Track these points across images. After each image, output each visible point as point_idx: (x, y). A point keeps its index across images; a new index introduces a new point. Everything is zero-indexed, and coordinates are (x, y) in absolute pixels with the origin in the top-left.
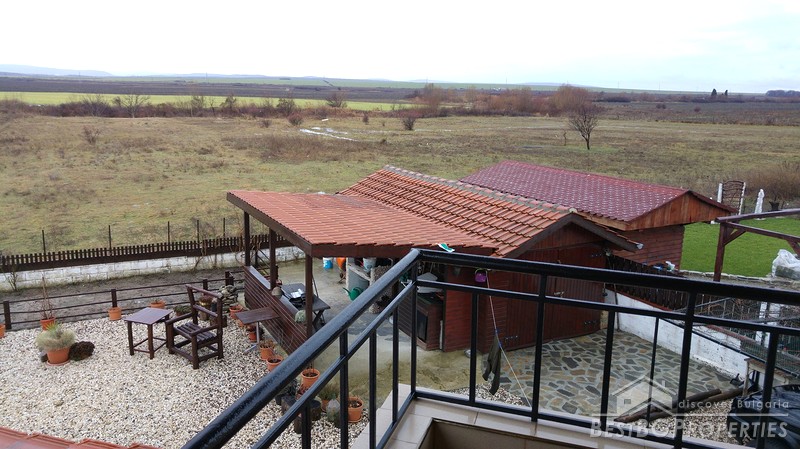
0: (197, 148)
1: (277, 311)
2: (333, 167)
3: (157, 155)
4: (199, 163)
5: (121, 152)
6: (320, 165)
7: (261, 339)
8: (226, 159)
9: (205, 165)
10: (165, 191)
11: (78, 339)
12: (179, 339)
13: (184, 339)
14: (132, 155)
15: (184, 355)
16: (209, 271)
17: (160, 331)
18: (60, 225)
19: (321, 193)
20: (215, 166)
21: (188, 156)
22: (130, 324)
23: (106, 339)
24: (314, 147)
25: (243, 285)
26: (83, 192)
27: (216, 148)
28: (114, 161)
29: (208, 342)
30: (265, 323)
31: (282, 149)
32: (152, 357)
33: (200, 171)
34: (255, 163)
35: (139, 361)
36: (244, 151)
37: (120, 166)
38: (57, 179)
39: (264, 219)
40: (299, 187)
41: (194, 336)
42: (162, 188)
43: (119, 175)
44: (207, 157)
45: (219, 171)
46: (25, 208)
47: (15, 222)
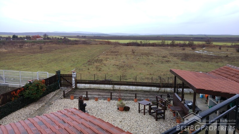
0: (162, 56)
1: (183, 108)
2: (206, 64)
3: (150, 57)
4: (162, 60)
5: (141, 56)
6: (201, 63)
7: (177, 116)
8: (170, 59)
9: (164, 61)
10: (152, 68)
11: (126, 105)
12: (152, 111)
13: (154, 111)
14: (144, 57)
15: (153, 116)
16: (163, 92)
17: (147, 107)
18: (124, 74)
19: (201, 72)
20: (167, 61)
21: (159, 58)
22: (139, 104)
23: (133, 107)
24: (199, 57)
25: (173, 98)
26: (130, 66)
27: (167, 56)
28: (139, 58)
29: (161, 114)
30: (179, 111)
31: (188, 57)
32: (144, 115)
33: (162, 63)
34: (179, 61)
35: (141, 115)
36: (176, 57)
37: (140, 60)
38: (125, 62)
39: (181, 78)
40: (193, 70)
41: (157, 111)
42: (151, 67)
43: (140, 62)
44: (165, 59)
45: (168, 63)
46: (117, 69)
47: (114, 72)
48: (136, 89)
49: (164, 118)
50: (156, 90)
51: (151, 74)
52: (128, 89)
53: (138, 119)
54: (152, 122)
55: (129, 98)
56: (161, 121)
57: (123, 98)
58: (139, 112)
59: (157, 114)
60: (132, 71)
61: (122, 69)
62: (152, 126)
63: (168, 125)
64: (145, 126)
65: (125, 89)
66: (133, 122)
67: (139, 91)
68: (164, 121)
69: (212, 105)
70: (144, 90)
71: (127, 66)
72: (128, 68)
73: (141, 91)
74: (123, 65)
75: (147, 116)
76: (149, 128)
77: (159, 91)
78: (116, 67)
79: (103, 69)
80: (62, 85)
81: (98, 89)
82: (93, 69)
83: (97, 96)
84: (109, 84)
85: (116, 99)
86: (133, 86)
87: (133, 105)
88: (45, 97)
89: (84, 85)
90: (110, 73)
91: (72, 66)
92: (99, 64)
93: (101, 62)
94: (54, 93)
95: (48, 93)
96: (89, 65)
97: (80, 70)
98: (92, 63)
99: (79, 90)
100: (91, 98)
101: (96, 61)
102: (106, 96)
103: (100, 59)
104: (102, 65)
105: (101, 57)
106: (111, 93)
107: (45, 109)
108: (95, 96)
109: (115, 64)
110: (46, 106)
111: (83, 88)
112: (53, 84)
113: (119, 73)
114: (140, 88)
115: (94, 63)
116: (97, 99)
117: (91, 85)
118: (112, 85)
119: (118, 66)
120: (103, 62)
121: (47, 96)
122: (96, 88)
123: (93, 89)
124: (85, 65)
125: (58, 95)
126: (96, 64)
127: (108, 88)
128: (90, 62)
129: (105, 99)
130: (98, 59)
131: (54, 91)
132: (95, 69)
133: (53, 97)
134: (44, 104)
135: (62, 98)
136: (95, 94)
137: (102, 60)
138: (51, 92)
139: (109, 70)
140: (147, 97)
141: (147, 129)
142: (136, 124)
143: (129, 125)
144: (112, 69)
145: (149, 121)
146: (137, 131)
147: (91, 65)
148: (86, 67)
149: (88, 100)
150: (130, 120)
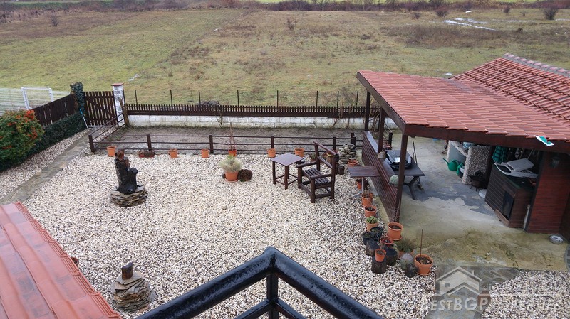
0: (361, 35)
3: (332, 39)
4: (359, 46)
5: (308, 36)
6: (453, 50)
8: (379, 44)
9: (363, 47)
10: (331, 66)
14: (315, 39)
15: (306, 190)
16: (343, 130)
18: (259, 86)
19: (448, 74)
20: (370, 49)
21: (353, 40)
22: (274, 163)
26: (278, 64)
27: (374, 35)
28: (302, 43)
29: (326, 185)
31: (425, 37)
32: (286, 188)
33: (359, 52)
34: (401, 47)
36: (394, 38)
37: (305, 47)
38: (265, 54)
39: (378, 97)
40: (431, 68)
42: (329, 64)
43: (303, 53)
44: (367, 41)
45: (372, 53)
46: (243, 73)
47: (235, 82)
48: (277, 125)
49: (331, 195)
50: (326, 125)
51: (325, 84)
52: (258, 126)
53: (268, 201)
54: (302, 206)
55: (257, 148)
56: (324, 203)
57: (242, 147)
58: (275, 183)
59: (315, 187)
60: (281, 76)
61: (257, 73)
62: (299, 216)
63: (341, 212)
64: (282, 217)
65: (252, 126)
66: (256, 207)
67: (285, 128)
68: (332, 203)
69: (456, 158)
70: (297, 125)
71: (269, 63)
72: (272, 70)
73: (291, 128)
74: (261, 62)
75: (294, 190)
76: (292, 222)
77: (335, 127)
78: (243, 67)
79: (208, 72)
80: (92, 120)
81: (182, 127)
82: (181, 76)
83: (177, 147)
84: (211, 114)
85: (223, 152)
86: (271, 118)
87: (259, 166)
88: (45, 153)
89: (147, 117)
90: (225, 85)
91: (129, 68)
92: (199, 61)
93: (205, 54)
94: (70, 141)
95: (52, 143)
96: (174, 63)
97: (148, 77)
98: (182, 60)
99: (134, 132)
100: (161, 152)
101: (193, 53)
102: (199, 146)
103: (204, 46)
104: (205, 64)
105: (206, 43)
106: (211, 138)
107: (40, 185)
108: (173, 146)
109: (240, 61)
110: (44, 175)
111: (145, 125)
112: (65, 119)
113: (246, 85)
114: (287, 121)
115: (186, 58)
116: (173, 154)
117: (164, 117)
118: (218, 117)
119: (247, 64)
120: (211, 55)
121: (50, 149)
122: (178, 124)
123: (171, 126)
124: (163, 65)
125: (80, 146)
126: (191, 61)
127: (208, 125)
128: (176, 57)
129: (196, 151)
130: (198, 47)
131: (71, 135)
132: (188, 74)
133: (65, 151)
134: (38, 170)
135: (86, 154)
136: (173, 141)
137: (208, 50)
138: (60, 139)
139: (221, 77)
140: (302, 143)
141: (286, 226)
142: (260, 212)
143: (243, 215)
144: (230, 73)
145: (296, 203)
146: (260, 232)
147: (179, 63)
148: (164, 68)
149: (153, 156)
150: (248, 202)
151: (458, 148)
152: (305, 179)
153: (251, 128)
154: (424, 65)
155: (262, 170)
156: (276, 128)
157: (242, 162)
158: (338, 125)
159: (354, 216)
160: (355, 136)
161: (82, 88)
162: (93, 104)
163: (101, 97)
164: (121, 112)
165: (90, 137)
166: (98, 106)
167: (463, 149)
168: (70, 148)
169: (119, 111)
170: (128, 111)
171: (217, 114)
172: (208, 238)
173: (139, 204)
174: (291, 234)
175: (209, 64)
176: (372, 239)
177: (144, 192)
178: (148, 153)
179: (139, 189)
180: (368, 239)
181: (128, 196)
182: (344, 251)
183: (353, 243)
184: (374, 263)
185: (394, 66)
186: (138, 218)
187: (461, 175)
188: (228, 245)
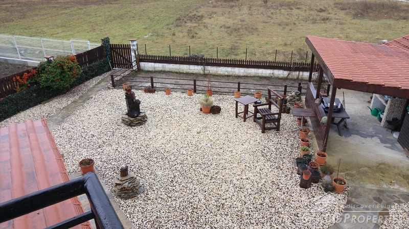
0: (318, 8)
2: (401, 24)
3: (295, 12)
4: (315, 17)
5: (277, 9)
6: (392, 22)
8: (331, 16)
9: (318, 18)
10: (292, 32)
11: (215, 104)
14: (282, 10)
15: (259, 124)
20: (323, 20)
21: (311, 12)
22: (237, 102)
26: (252, 28)
27: (329, 9)
28: (272, 13)
31: (369, 11)
32: (245, 121)
33: (314, 22)
34: (349, 19)
36: (344, 11)
37: (274, 16)
38: (243, 21)
41: (264, 116)
42: (291, 30)
44: (321, 14)
46: (226, 35)
47: (219, 41)
48: (245, 74)
49: (277, 128)
50: (281, 76)
51: (286, 45)
52: (231, 74)
53: (230, 130)
54: (254, 135)
55: (227, 91)
56: (271, 134)
57: (217, 90)
58: (237, 117)
59: (265, 122)
60: (253, 38)
61: (235, 34)
62: (251, 142)
63: (283, 141)
64: (239, 141)
65: (226, 74)
66: (221, 133)
67: (251, 77)
68: (278, 134)
69: (378, 106)
70: (260, 75)
71: (246, 28)
72: (247, 33)
73: (254, 76)
74: (240, 26)
75: (250, 123)
76: (245, 146)
77: (288, 77)
78: (226, 30)
79: (200, 33)
80: (115, 64)
81: (177, 73)
82: (181, 35)
83: (171, 86)
84: (197, 64)
85: (203, 92)
86: (241, 69)
87: (227, 103)
88: (82, 86)
89: (153, 64)
90: (212, 43)
91: (146, 28)
92: (195, 25)
93: (200, 20)
94: (100, 78)
95: (87, 79)
96: (177, 26)
97: (158, 35)
98: (183, 24)
99: (143, 75)
100: (160, 89)
101: (191, 19)
102: (187, 87)
103: (200, 14)
104: (199, 27)
105: (202, 11)
106: (195, 81)
107: (77, 108)
108: (169, 86)
109: (224, 25)
110: (80, 101)
111: (151, 70)
112: (97, 63)
113: (227, 43)
114: (253, 71)
115: (186, 22)
116: (168, 91)
117: (165, 64)
118: (202, 67)
119: (229, 28)
120: (204, 21)
121: (86, 83)
122: (174, 70)
123: (169, 72)
124: (170, 27)
125: (105, 82)
126: (189, 24)
127: (195, 72)
128: (179, 22)
129: (184, 90)
130: (195, 15)
131: (100, 74)
132: (186, 34)
133: (95, 85)
134: (77, 97)
135: (109, 88)
136: (169, 82)
137: (202, 17)
138: (93, 76)
139: (210, 37)
140: (262, 88)
141: (241, 148)
142: (224, 136)
143: (211, 138)
144: (216, 34)
145: (251, 132)
146: (221, 151)
147: (181, 26)
148: (170, 29)
149: (154, 92)
150: (215, 129)
151: (380, 99)
152: (259, 115)
153: (226, 76)
154: (365, 33)
155: (229, 106)
156: (244, 76)
157: (215, 100)
158: (290, 77)
159: (292, 145)
160: (302, 85)
161: (109, 42)
162: (117, 53)
163: (122, 48)
164: (135, 59)
165: (112, 76)
166: (119, 54)
167: (384, 99)
168: (99, 83)
169: (133, 59)
170: (140, 59)
171: (201, 64)
172: (185, 153)
173: (141, 125)
174: (244, 154)
175: (202, 27)
176: (303, 162)
177: (145, 117)
178: (151, 90)
179: (142, 115)
180: (300, 163)
181: (133, 119)
182: (281, 169)
183: (289, 165)
184: (302, 180)
185: (340, 33)
186: (139, 135)
187: (380, 119)
188: (198, 158)
